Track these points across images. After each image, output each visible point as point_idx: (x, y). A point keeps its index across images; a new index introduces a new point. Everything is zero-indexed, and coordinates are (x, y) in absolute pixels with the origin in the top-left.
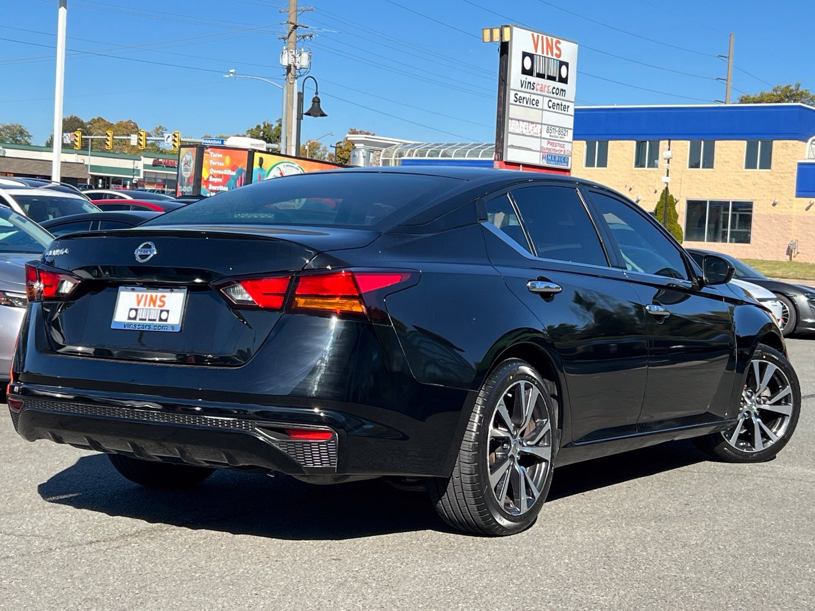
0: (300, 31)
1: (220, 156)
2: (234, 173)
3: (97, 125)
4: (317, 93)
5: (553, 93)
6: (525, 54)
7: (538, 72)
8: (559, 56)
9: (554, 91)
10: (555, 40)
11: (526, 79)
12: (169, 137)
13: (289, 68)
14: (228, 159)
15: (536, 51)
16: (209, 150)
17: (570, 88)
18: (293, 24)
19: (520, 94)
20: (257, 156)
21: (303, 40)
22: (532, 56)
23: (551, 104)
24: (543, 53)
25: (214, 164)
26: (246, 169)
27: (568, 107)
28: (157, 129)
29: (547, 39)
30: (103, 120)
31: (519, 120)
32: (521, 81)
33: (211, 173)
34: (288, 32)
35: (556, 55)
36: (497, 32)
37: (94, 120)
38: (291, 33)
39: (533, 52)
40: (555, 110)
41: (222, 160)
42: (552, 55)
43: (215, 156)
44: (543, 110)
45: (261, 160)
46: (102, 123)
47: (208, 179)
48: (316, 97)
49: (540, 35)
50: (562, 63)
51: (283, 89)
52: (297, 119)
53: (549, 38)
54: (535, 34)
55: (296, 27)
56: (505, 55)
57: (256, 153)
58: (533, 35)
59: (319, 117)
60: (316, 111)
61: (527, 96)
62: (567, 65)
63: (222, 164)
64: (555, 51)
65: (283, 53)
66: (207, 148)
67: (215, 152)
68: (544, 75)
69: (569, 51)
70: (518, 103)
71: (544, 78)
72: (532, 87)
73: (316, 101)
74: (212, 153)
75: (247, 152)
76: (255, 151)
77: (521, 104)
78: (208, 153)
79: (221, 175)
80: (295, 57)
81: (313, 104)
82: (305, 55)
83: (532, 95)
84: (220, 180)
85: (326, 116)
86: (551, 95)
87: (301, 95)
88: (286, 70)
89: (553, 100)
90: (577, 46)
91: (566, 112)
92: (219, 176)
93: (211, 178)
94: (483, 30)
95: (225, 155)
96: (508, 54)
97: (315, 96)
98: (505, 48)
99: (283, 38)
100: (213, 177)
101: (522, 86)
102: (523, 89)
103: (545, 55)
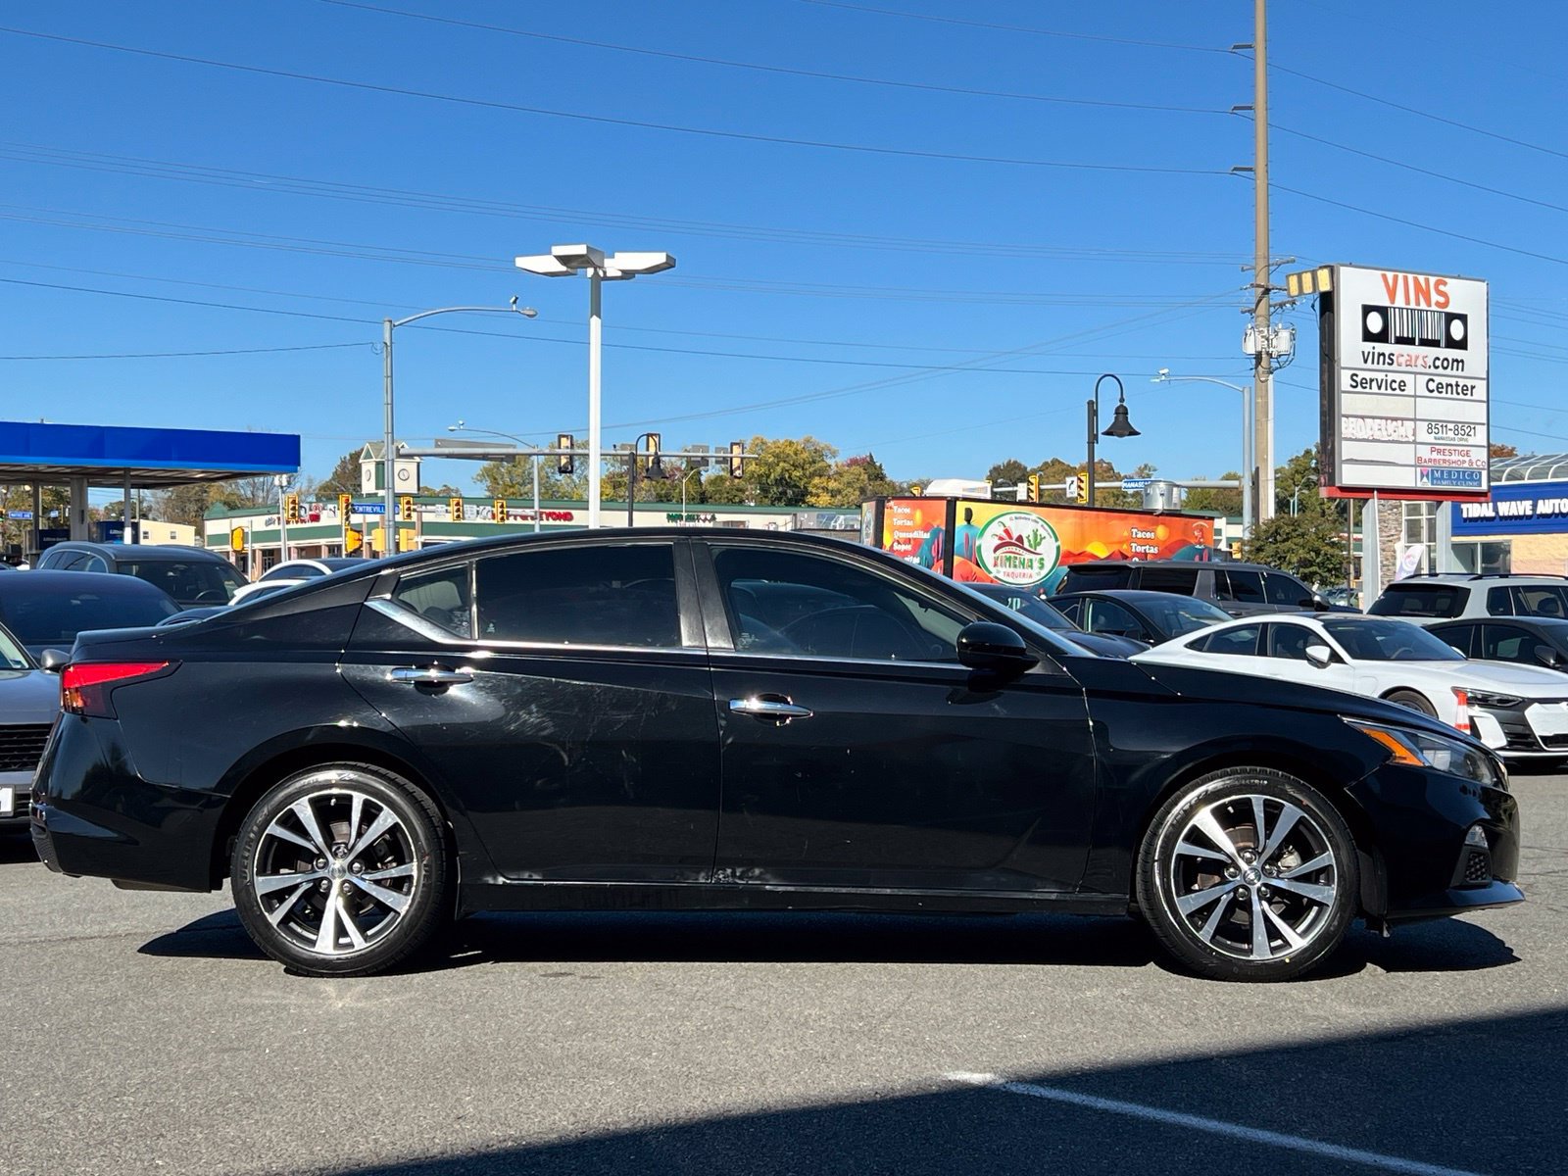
0: (1276, 297)
1: (907, 511)
2: (927, 536)
3: (1050, 471)
4: (1122, 400)
5: (1437, 367)
6: (1367, 310)
7: (1398, 335)
8: (1446, 304)
9: (1438, 363)
10: (1433, 280)
11: (1374, 348)
12: (1073, 482)
13: (1258, 357)
14: (918, 515)
15: (1393, 301)
16: (892, 503)
17: (1475, 357)
18: (1262, 286)
19: (1362, 375)
20: (961, 507)
21: (1280, 311)
22: (1383, 311)
23: (1432, 386)
24: (1408, 301)
25: (900, 523)
26: (944, 528)
27: (1473, 387)
28: (1141, 470)
29: (1416, 281)
30: (1059, 462)
31: (1363, 417)
32: (1363, 352)
33: (896, 537)
34: (1255, 300)
35: (1438, 304)
36: (1307, 278)
37: (1046, 463)
38: (1259, 301)
39: (1385, 302)
40: (1444, 395)
41: (910, 517)
42: (1429, 305)
43: (900, 510)
44: (1415, 396)
45: (969, 514)
46: (1057, 467)
47: (892, 546)
48: (1122, 406)
49: (1401, 276)
50: (1450, 317)
51: (1243, 391)
52: (1088, 443)
53: (1421, 278)
54: (1390, 275)
55: (1267, 291)
56: (1327, 313)
57: (958, 503)
58: (1384, 277)
59: (1126, 437)
60: (1122, 427)
61: (1380, 376)
62: (1463, 318)
63: (909, 523)
64: (1435, 297)
65: (1246, 335)
66: (889, 501)
67: (899, 506)
68: (1415, 339)
69: (1466, 295)
70: (1359, 389)
71: (1414, 344)
72: (1387, 360)
73: (1122, 412)
74: (895, 508)
75: (945, 502)
76: (957, 499)
77: (1367, 390)
78: (891, 508)
79: (910, 539)
80: (1268, 339)
81: (1116, 418)
82: (1285, 335)
83: (1389, 374)
84: (909, 547)
85: (1137, 433)
86: (1433, 370)
87: (1093, 407)
88: (1254, 361)
89: (1438, 380)
90: (1483, 286)
91: (1468, 397)
92: (908, 541)
93: (895, 544)
94: (1287, 277)
95: (914, 508)
96: (1333, 312)
97: (1119, 404)
98: (1328, 303)
99: (1249, 311)
100: (899, 543)
101: (1366, 361)
102: (1369, 365)
103: (1413, 305)
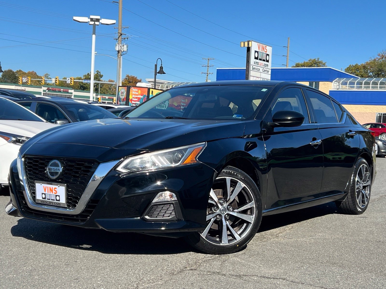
0: (123, 36)
1: (137, 90)
2: (142, 97)
4: (162, 65)
5: (264, 66)
6: (256, 52)
7: (260, 58)
8: (266, 52)
9: (265, 65)
10: (265, 46)
11: (256, 61)
12: (69, 79)
13: (118, 52)
14: (140, 91)
15: (259, 50)
16: (132, 88)
17: (270, 64)
18: (120, 33)
19: (254, 67)
20: (151, 90)
21: (124, 40)
22: (258, 52)
23: (263, 70)
25: (134, 93)
26: (147, 95)
27: (269, 71)
28: (46, 75)
29: (262, 45)
31: (253, 76)
32: (254, 62)
33: (133, 97)
34: (118, 37)
36: (246, 43)
37: (18, 71)
38: (119, 37)
40: (265, 73)
41: (137, 92)
42: (264, 52)
43: (135, 90)
44: (261, 72)
45: (152, 92)
47: (132, 99)
48: (162, 66)
49: (260, 44)
50: (267, 55)
51: (117, 60)
52: (155, 75)
53: (263, 45)
54: (259, 44)
55: (121, 35)
56: (249, 52)
57: (150, 89)
58: (258, 44)
59: (162, 74)
60: (162, 72)
61: (256, 67)
62: (269, 55)
63: (137, 93)
64: (265, 50)
65: (116, 45)
66: (131, 87)
67: (134, 89)
68: (262, 59)
69: (269, 50)
70: (253, 70)
71: (261, 60)
72: (258, 64)
73: (161, 68)
74: (133, 89)
75: (147, 89)
76: (150, 88)
77: (254, 70)
78: (132, 89)
79: (137, 97)
80: (121, 47)
81: (160, 69)
82: (125, 46)
83: (258, 67)
84: (137, 99)
85: (165, 73)
86: (264, 67)
87: (156, 66)
88: (117, 52)
89: (264, 69)
90: (272, 48)
91: (268, 73)
92: (136, 98)
93: (133, 98)
94: (241, 42)
95: (138, 90)
96: (250, 51)
97: (161, 66)
98: (249, 49)
99: (116, 39)
100: (134, 98)
101: (254, 64)
102: (255, 65)
103: (262, 52)
